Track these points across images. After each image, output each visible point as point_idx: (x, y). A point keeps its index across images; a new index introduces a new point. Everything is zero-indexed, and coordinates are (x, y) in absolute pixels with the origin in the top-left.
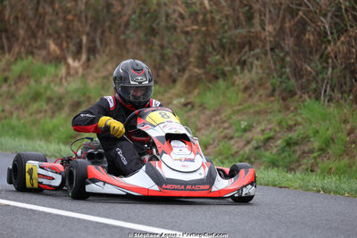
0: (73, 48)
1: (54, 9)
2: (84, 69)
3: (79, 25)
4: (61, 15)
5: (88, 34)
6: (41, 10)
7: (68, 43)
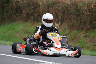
0: (57, 20)
1: (53, 9)
2: (60, 26)
3: (59, 14)
4: (54, 11)
5: (61, 16)
6: (49, 9)
7: (56, 19)
